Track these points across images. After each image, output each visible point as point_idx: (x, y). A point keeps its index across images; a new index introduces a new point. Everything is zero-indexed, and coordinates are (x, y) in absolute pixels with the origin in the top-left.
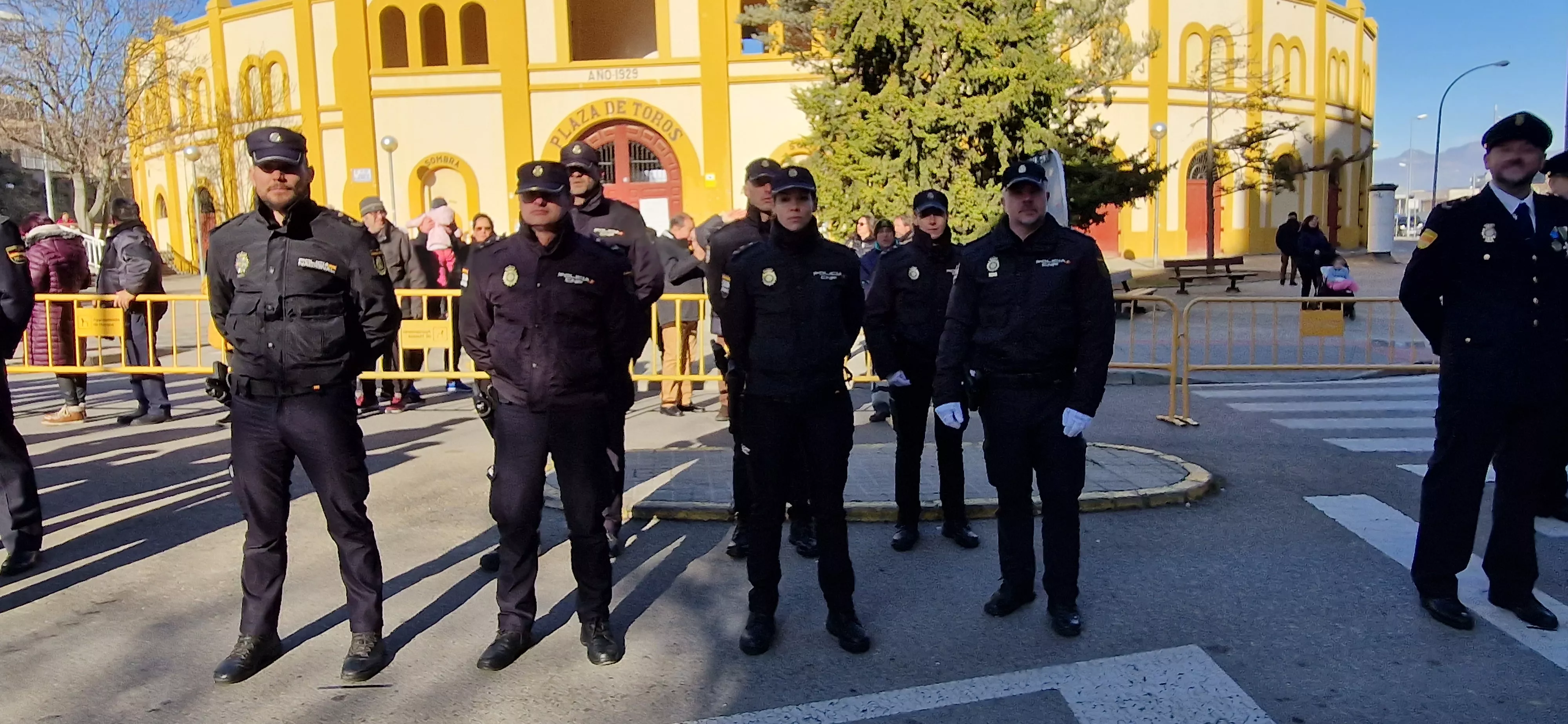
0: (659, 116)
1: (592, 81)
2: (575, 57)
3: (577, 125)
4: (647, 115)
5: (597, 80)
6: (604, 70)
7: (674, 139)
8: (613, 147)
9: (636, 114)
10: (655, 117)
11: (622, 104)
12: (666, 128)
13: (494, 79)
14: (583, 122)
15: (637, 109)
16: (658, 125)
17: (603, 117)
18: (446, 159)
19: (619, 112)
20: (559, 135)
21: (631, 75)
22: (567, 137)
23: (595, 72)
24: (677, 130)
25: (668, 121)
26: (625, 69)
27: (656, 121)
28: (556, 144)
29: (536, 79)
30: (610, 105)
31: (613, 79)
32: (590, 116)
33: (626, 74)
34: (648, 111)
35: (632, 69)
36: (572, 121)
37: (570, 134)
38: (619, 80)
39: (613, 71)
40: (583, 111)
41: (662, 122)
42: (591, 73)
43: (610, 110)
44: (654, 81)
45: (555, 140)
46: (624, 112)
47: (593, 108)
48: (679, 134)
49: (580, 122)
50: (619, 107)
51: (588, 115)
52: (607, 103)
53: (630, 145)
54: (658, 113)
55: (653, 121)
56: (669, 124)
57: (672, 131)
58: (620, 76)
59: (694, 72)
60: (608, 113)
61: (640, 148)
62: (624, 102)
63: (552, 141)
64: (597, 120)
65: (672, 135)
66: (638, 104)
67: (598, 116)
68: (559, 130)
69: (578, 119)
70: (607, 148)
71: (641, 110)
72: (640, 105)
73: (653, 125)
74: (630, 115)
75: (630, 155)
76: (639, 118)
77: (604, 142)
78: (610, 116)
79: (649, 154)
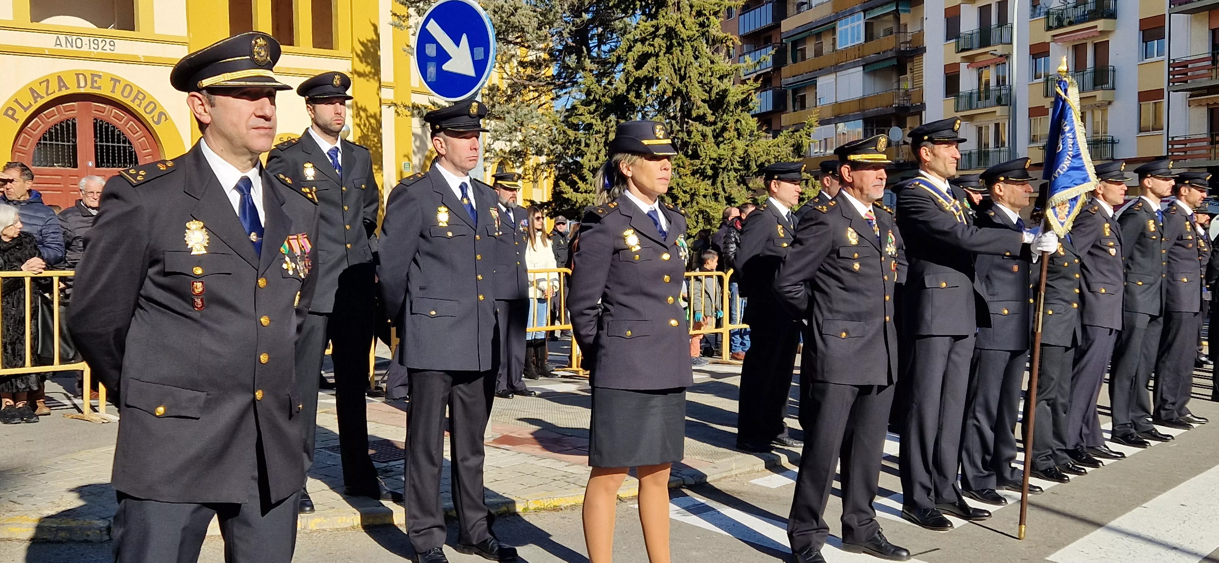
0: (141, 96)
1: (59, 47)
3: (38, 95)
4: (126, 94)
5: (66, 48)
6: (74, 38)
7: (158, 123)
8: (74, 125)
9: (113, 91)
10: (136, 97)
11: (96, 78)
12: (148, 110)
14: (48, 95)
15: (114, 86)
17: (72, 89)
19: (92, 87)
20: (13, 105)
21: (108, 45)
22: (26, 109)
23: (62, 38)
24: (161, 114)
25: (151, 102)
26: (100, 40)
27: (137, 102)
28: (12, 117)
30: (81, 77)
31: (85, 48)
32: (57, 90)
33: (101, 45)
34: (128, 88)
35: (108, 41)
36: (32, 91)
37: (31, 105)
38: (93, 50)
39: (85, 40)
40: (48, 81)
42: (58, 37)
43: (82, 84)
44: (137, 56)
45: (10, 112)
46: (99, 88)
47: (59, 77)
48: (163, 117)
49: (42, 93)
50: (93, 81)
51: (54, 85)
52: (78, 75)
53: (95, 125)
54: (139, 92)
55: (133, 101)
56: (152, 106)
57: (156, 113)
58: (92, 45)
60: (79, 87)
61: (108, 129)
62: (100, 77)
63: (6, 114)
64: (64, 92)
65: (156, 119)
66: (116, 81)
67: (67, 88)
68: (16, 101)
69: (42, 91)
70: (68, 125)
71: (119, 87)
72: (119, 81)
73: (134, 106)
74: (106, 91)
75: (96, 136)
76: (117, 96)
77: (63, 118)
78: (82, 91)
79: (119, 136)
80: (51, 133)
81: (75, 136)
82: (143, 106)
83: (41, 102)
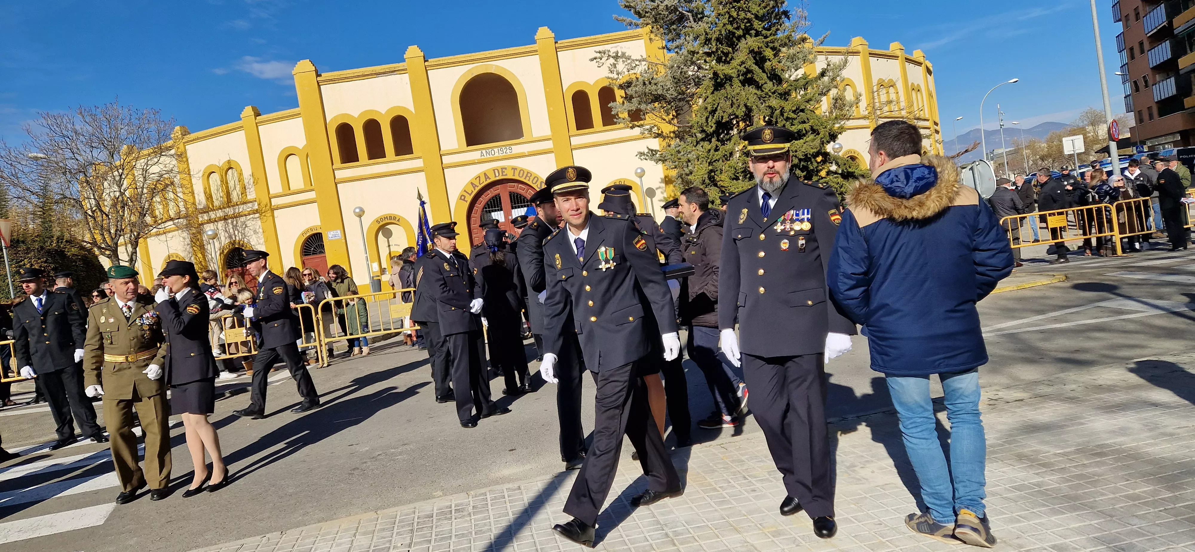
0: (529, 175)
1: (483, 157)
2: (469, 144)
3: (476, 186)
4: (521, 175)
5: (486, 156)
6: (490, 150)
8: (500, 198)
9: (514, 175)
10: (527, 176)
11: (504, 170)
12: (534, 182)
13: (418, 163)
14: (480, 184)
15: (514, 172)
16: (529, 180)
17: (493, 179)
18: (390, 218)
19: (502, 175)
20: (465, 194)
21: (508, 150)
22: (471, 195)
23: (484, 152)
25: (535, 177)
26: (504, 148)
27: (528, 178)
28: (464, 200)
29: (446, 160)
30: (496, 171)
31: (497, 154)
33: (504, 151)
34: (522, 172)
35: (508, 147)
36: (472, 183)
37: (472, 192)
38: (501, 154)
39: (496, 150)
40: (479, 177)
41: (532, 178)
42: (482, 152)
43: (497, 175)
45: (463, 198)
46: (506, 175)
47: (485, 174)
49: (478, 184)
50: (503, 172)
51: (483, 179)
52: (494, 170)
53: (510, 195)
54: (528, 173)
55: (525, 178)
56: (536, 179)
58: (500, 152)
59: (549, 145)
60: (496, 176)
61: (517, 196)
62: (506, 169)
63: (461, 199)
64: (489, 181)
66: (514, 169)
67: (489, 179)
68: (465, 191)
69: (477, 183)
70: (497, 199)
71: (517, 172)
72: (516, 169)
73: (526, 181)
74: (510, 176)
75: (511, 202)
76: (517, 177)
77: (493, 195)
78: (497, 178)
79: (524, 199)
80: (488, 205)
81: (501, 203)
82: (531, 180)
83: (477, 189)
